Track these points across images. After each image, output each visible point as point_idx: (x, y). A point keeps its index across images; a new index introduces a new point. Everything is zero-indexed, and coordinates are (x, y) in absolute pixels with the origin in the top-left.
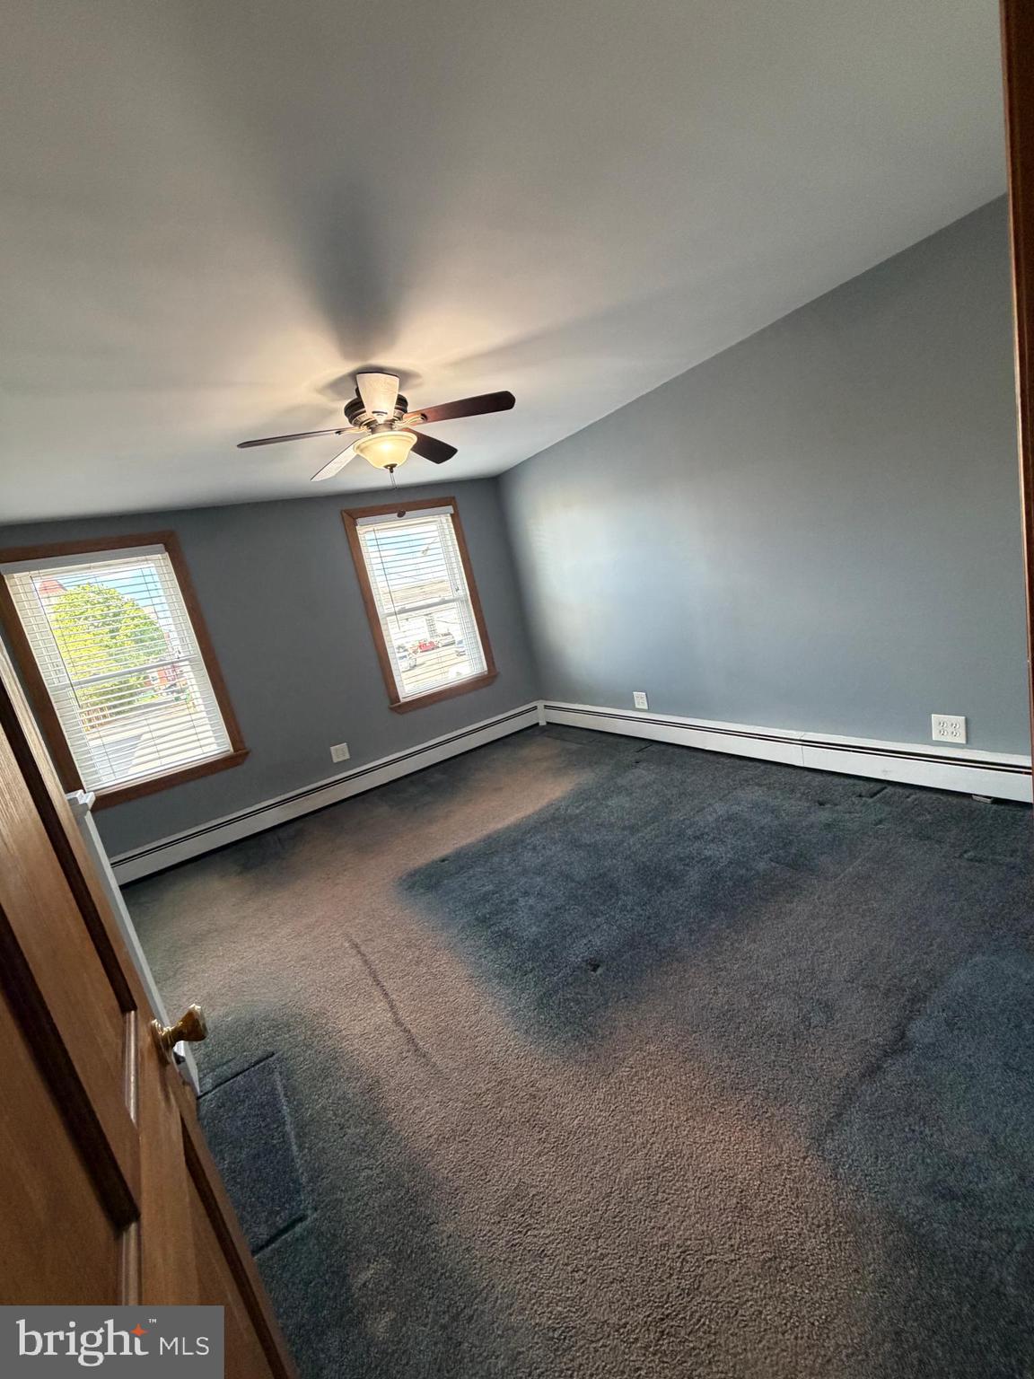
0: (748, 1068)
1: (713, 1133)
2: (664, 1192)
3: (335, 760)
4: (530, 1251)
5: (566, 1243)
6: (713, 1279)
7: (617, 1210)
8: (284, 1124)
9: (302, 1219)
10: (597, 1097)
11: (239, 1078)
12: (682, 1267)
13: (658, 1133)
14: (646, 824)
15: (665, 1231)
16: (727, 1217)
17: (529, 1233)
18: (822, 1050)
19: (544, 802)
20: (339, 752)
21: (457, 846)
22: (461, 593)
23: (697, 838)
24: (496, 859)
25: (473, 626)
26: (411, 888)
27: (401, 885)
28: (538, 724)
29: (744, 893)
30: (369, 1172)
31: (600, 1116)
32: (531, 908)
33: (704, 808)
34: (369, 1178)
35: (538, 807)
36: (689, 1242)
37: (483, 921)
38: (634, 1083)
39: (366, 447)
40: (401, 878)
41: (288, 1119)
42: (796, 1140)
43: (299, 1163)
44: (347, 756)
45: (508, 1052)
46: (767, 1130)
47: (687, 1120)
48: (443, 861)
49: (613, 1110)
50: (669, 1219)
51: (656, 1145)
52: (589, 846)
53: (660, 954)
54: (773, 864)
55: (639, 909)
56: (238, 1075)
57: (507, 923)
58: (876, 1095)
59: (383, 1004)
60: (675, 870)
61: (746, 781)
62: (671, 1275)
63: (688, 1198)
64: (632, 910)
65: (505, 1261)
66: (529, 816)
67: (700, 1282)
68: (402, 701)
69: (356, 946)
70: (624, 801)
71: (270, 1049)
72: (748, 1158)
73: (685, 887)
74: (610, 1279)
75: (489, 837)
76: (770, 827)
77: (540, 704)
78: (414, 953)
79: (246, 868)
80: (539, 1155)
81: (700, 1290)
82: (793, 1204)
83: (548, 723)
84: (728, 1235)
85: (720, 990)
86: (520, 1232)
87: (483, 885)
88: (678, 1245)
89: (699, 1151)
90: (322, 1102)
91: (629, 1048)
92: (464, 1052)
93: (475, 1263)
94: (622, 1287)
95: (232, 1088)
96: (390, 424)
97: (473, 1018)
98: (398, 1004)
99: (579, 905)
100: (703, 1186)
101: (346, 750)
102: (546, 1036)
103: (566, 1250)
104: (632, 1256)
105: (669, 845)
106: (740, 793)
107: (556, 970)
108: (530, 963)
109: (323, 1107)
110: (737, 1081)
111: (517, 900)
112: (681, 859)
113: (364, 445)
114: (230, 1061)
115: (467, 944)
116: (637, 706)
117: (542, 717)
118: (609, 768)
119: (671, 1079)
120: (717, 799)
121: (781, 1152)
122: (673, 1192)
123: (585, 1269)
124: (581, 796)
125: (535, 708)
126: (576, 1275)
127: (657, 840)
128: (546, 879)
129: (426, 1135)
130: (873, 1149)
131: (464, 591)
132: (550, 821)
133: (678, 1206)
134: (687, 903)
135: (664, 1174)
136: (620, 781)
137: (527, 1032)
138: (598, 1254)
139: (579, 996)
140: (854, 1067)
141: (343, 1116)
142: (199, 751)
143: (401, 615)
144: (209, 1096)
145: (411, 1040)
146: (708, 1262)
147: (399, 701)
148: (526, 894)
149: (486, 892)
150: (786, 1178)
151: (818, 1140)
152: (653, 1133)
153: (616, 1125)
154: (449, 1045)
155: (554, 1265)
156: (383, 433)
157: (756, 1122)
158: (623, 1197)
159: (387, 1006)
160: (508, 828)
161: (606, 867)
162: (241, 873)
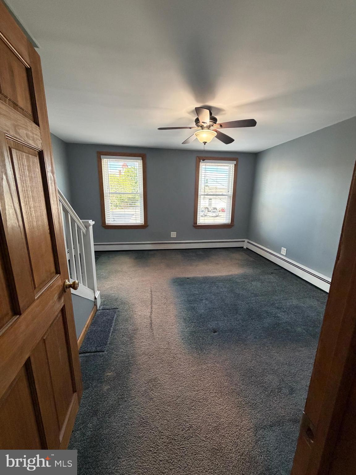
0: (247, 391)
1: (221, 402)
2: (195, 407)
3: (171, 237)
4: (149, 396)
5: (159, 401)
6: (194, 440)
7: (178, 403)
8: (111, 327)
9: (104, 352)
10: (192, 369)
11: (108, 310)
12: (187, 431)
13: (204, 390)
14: (262, 295)
15: (189, 418)
16: (210, 428)
17: (152, 392)
18: (280, 402)
19: (230, 273)
20: (174, 234)
21: (195, 276)
22: (230, 193)
23: (278, 308)
24: (204, 285)
25: (230, 206)
26: (175, 282)
27: (172, 280)
28: (243, 247)
29: (285, 335)
30: (123, 350)
31: (189, 374)
32: (206, 304)
33: (288, 299)
34: (122, 352)
35: (227, 274)
36: (194, 426)
37: (189, 302)
38: (206, 372)
39: (198, 135)
40: (173, 278)
41: (113, 326)
42: (249, 423)
43: (109, 338)
44: (175, 237)
45: (175, 342)
46: (241, 413)
47: (216, 393)
48: (188, 278)
49: (194, 375)
50: (192, 416)
51: (201, 393)
52: (237, 294)
53: (239, 339)
54: (304, 331)
55: (241, 321)
56: (108, 309)
57: (196, 305)
58: (291, 430)
59: (149, 310)
60: (262, 315)
61: (313, 297)
62: (183, 430)
63: (202, 414)
64: (238, 320)
65: (142, 394)
66: (222, 276)
67: (190, 438)
68: (198, 224)
69: (151, 291)
70: (259, 284)
71: (118, 307)
72: (228, 416)
73: (262, 322)
74: (165, 418)
75: (206, 277)
76: (312, 317)
77: (246, 240)
78: (165, 301)
79: (136, 258)
80: (166, 374)
81: (189, 440)
82: (235, 440)
83: (247, 248)
84: (207, 432)
85: (253, 361)
86: (149, 390)
87: (195, 291)
88: (190, 424)
89: (213, 404)
90: (122, 327)
91: (210, 361)
92: (163, 335)
93: (134, 389)
94: (167, 423)
95: (105, 312)
96: (209, 127)
97: (170, 327)
98: (153, 312)
99: (221, 310)
100: (208, 414)
101: (176, 234)
102: (187, 343)
103: (158, 402)
104: (175, 417)
105: (266, 306)
106: (307, 300)
107: (202, 326)
108: (196, 320)
109: (121, 328)
110: (240, 392)
111: (203, 300)
112: (267, 313)
113: (197, 134)
114: (108, 305)
115: (180, 305)
116: (282, 253)
117: (245, 245)
118: (260, 271)
119: (218, 378)
120: (296, 298)
121: (241, 423)
122: (198, 409)
123: (160, 411)
124: (244, 276)
125: (244, 241)
126: (157, 411)
127: (262, 302)
128: (216, 297)
129: (141, 350)
130: (276, 445)
131: (231, 193)
132: (229, 280)
133: (197, 414)
134: (260, 328)
135: (198, 403)
136: (261, 277)
137: (183, 339)
138: (166, 410)
139: (204, 337)
140: (289, 415)
141: (125, 333)
142: (135, 221)
143: (206, 196)
144: (99, 311)
145: (151, 324)
146: (195, 435)
147: (197, 224)
148: (206, 299)
149: (195, 293)
150: (237, 431)
151: (257, 428)
152: (202, 389)
153: (193, 380)
154: (160, 330)
155: (153, 404)
156: (206, 130)
157: (238, 408)
158: (182, 400)
159: (150, 311)
160: (213, 277)
161: (238, 303)
162: (134, 259)
